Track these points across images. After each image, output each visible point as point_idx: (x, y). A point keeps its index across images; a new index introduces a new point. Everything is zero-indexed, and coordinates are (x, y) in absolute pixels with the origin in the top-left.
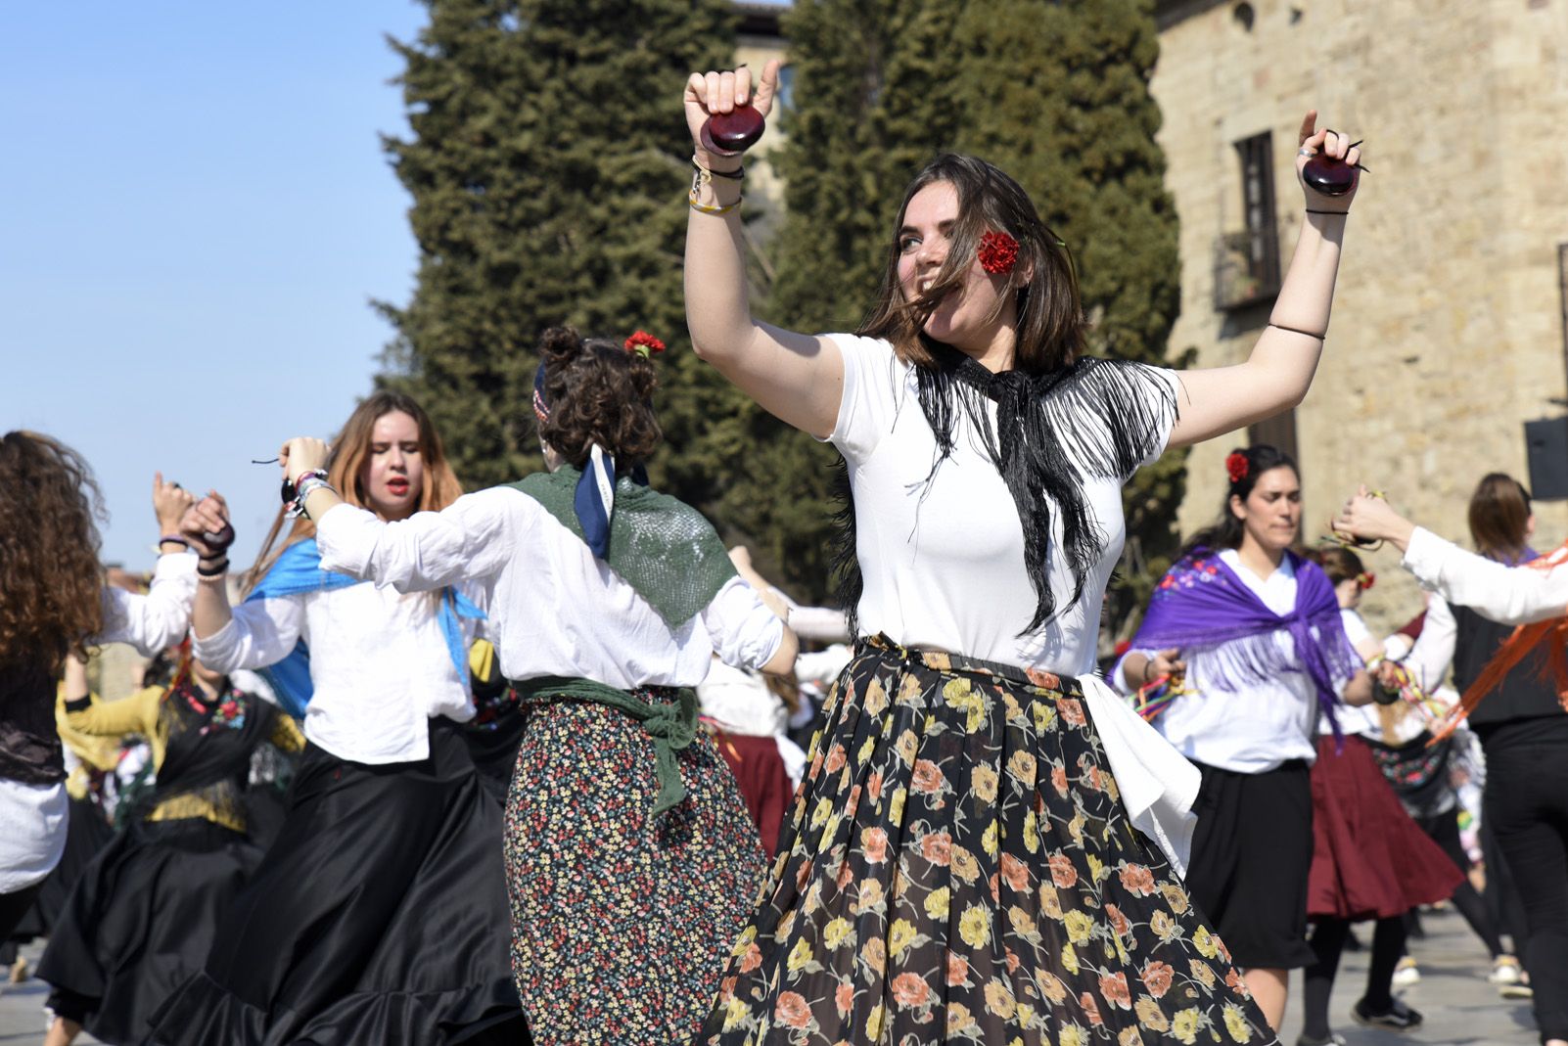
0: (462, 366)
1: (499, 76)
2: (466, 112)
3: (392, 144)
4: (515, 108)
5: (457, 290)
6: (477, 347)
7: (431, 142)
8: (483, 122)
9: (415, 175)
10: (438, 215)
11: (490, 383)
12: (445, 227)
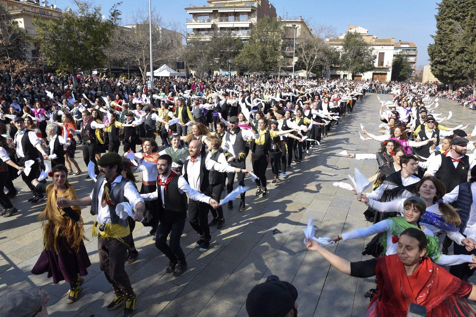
0: (439, 42)
1: (450, 6)
2: (445, 11)
3: (436, 16)
4: (451, 10)
5: (440, 34)
6: (441, 40)
7: (440, 16)
8: (446, 13)
9: (438, 20)
10: (439, 25)
11: (442, 44)
12: (439, 26)
